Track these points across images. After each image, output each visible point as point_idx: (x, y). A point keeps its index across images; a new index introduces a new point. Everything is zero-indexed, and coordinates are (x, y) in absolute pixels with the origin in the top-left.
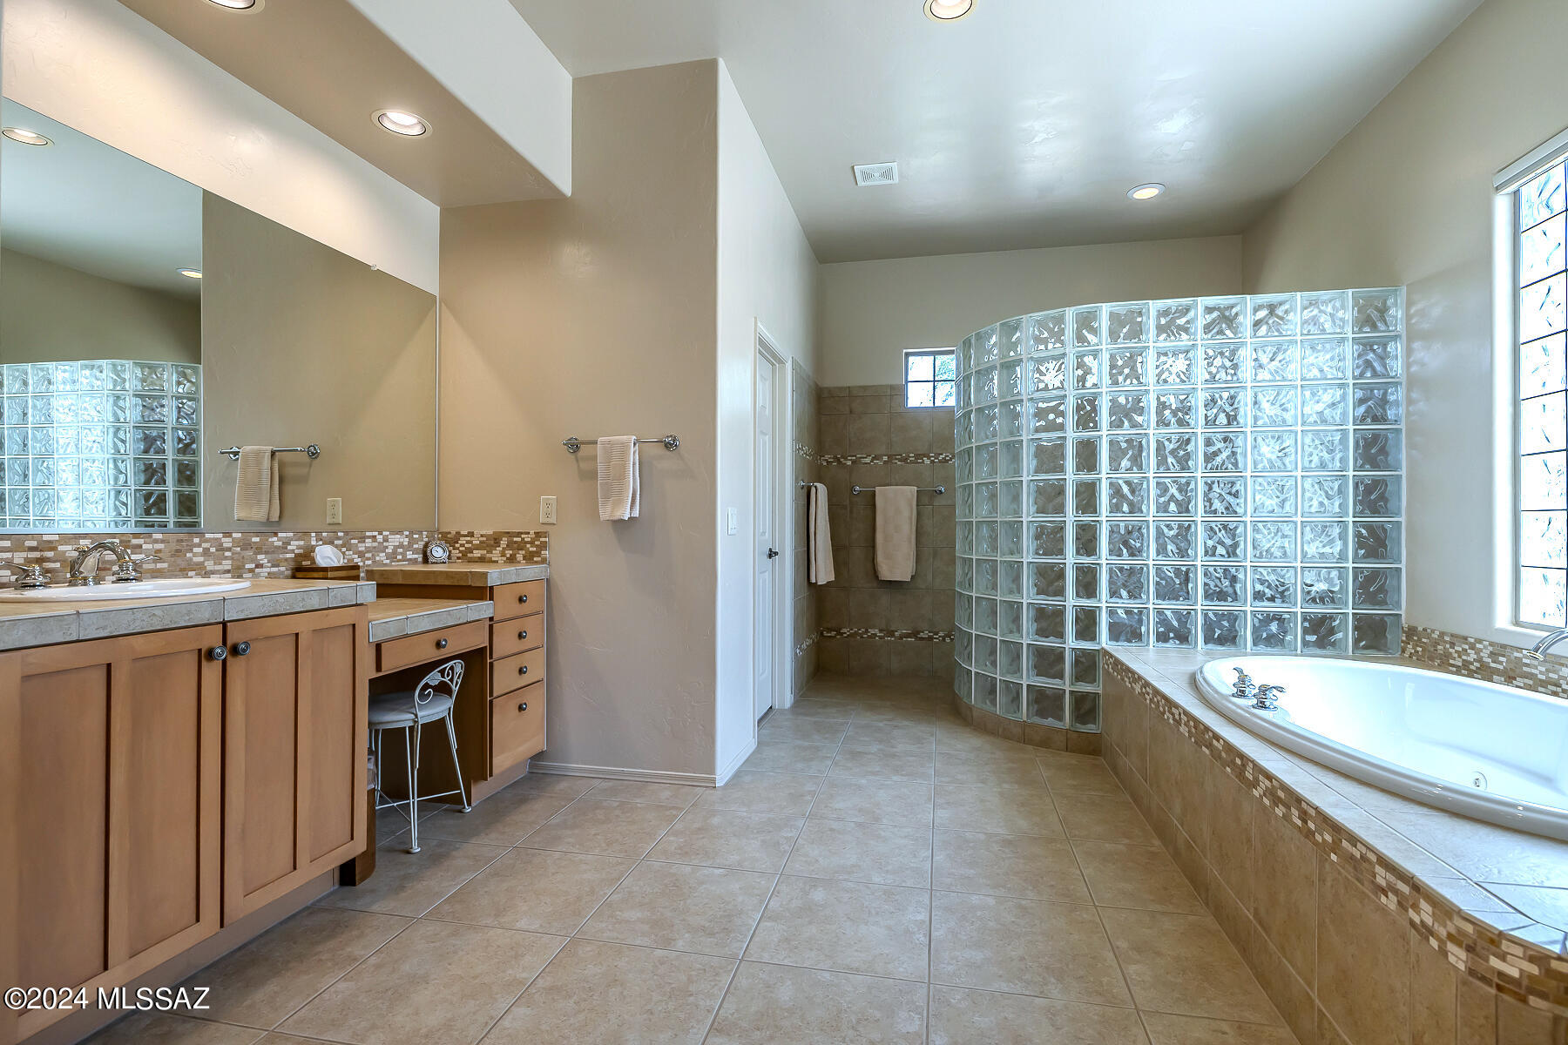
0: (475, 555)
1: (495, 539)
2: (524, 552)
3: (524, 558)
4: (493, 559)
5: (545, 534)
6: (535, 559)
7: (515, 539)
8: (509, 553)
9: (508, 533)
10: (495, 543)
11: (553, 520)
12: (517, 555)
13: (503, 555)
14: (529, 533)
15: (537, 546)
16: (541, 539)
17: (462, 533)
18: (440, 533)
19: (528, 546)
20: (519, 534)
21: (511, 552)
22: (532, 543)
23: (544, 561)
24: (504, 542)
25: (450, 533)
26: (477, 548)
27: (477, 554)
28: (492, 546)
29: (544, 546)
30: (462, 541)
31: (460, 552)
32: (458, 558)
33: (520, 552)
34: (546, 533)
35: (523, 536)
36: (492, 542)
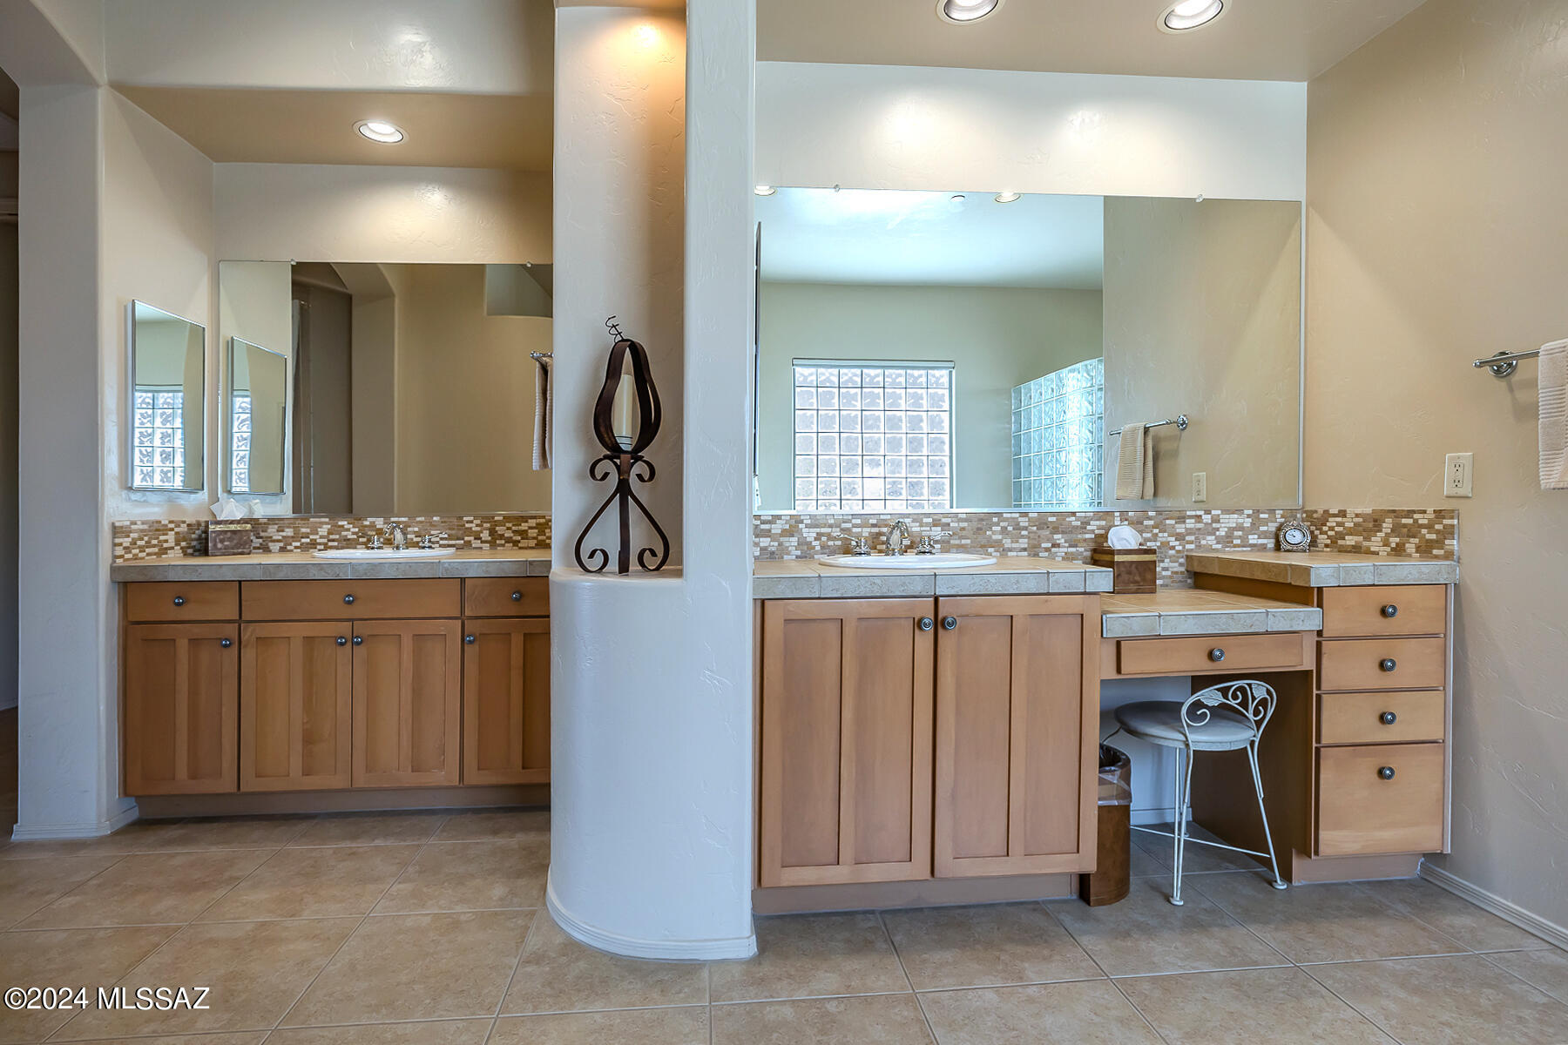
0: (1348, 543)
1: (1375, 521)
2: (1417, 540)
3: (1418, 549)
4: (1372, 549)
5: (1452, 513)
6: (1435, 552)
7: (1404, 521)
8: (1394, 541)
9: (1394, 511)
10: (1375, 526)
11: (1465, 490)
12: (1407, 545)
13: (1386, 544)
14: (1424, 512)
15: (1438, 532)
16: (1445, 522)
17: (1331, 512)
18: (1305, 512)
19: (1424, 531)
20: (1409, 514)
21: (1397, 540)
22: (1430, 527)
23: (1449, 555)
24: (1387, 525)
25: (1316, 512)
26: (1351, 532)
27: (1350, 540)
28: (1371, 530)
29: (1449, 532)
30: (1332, 522)
31: (1329, 537)
32: (1327, 546)
33: (1412, 540)
34: (1453, 511)
35: (1416, 516)
36: (1371, 525)
